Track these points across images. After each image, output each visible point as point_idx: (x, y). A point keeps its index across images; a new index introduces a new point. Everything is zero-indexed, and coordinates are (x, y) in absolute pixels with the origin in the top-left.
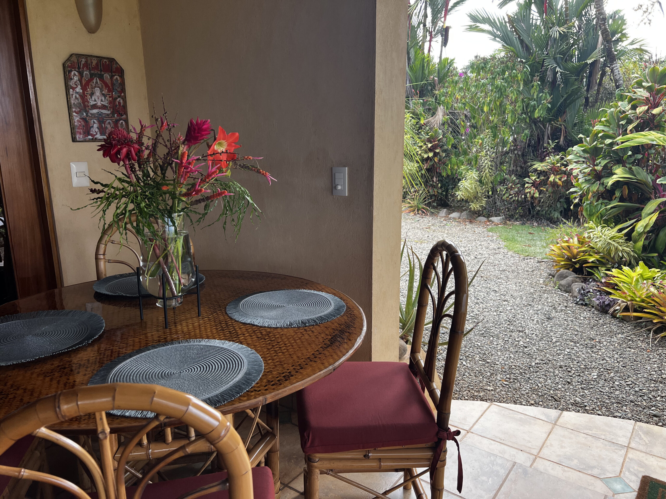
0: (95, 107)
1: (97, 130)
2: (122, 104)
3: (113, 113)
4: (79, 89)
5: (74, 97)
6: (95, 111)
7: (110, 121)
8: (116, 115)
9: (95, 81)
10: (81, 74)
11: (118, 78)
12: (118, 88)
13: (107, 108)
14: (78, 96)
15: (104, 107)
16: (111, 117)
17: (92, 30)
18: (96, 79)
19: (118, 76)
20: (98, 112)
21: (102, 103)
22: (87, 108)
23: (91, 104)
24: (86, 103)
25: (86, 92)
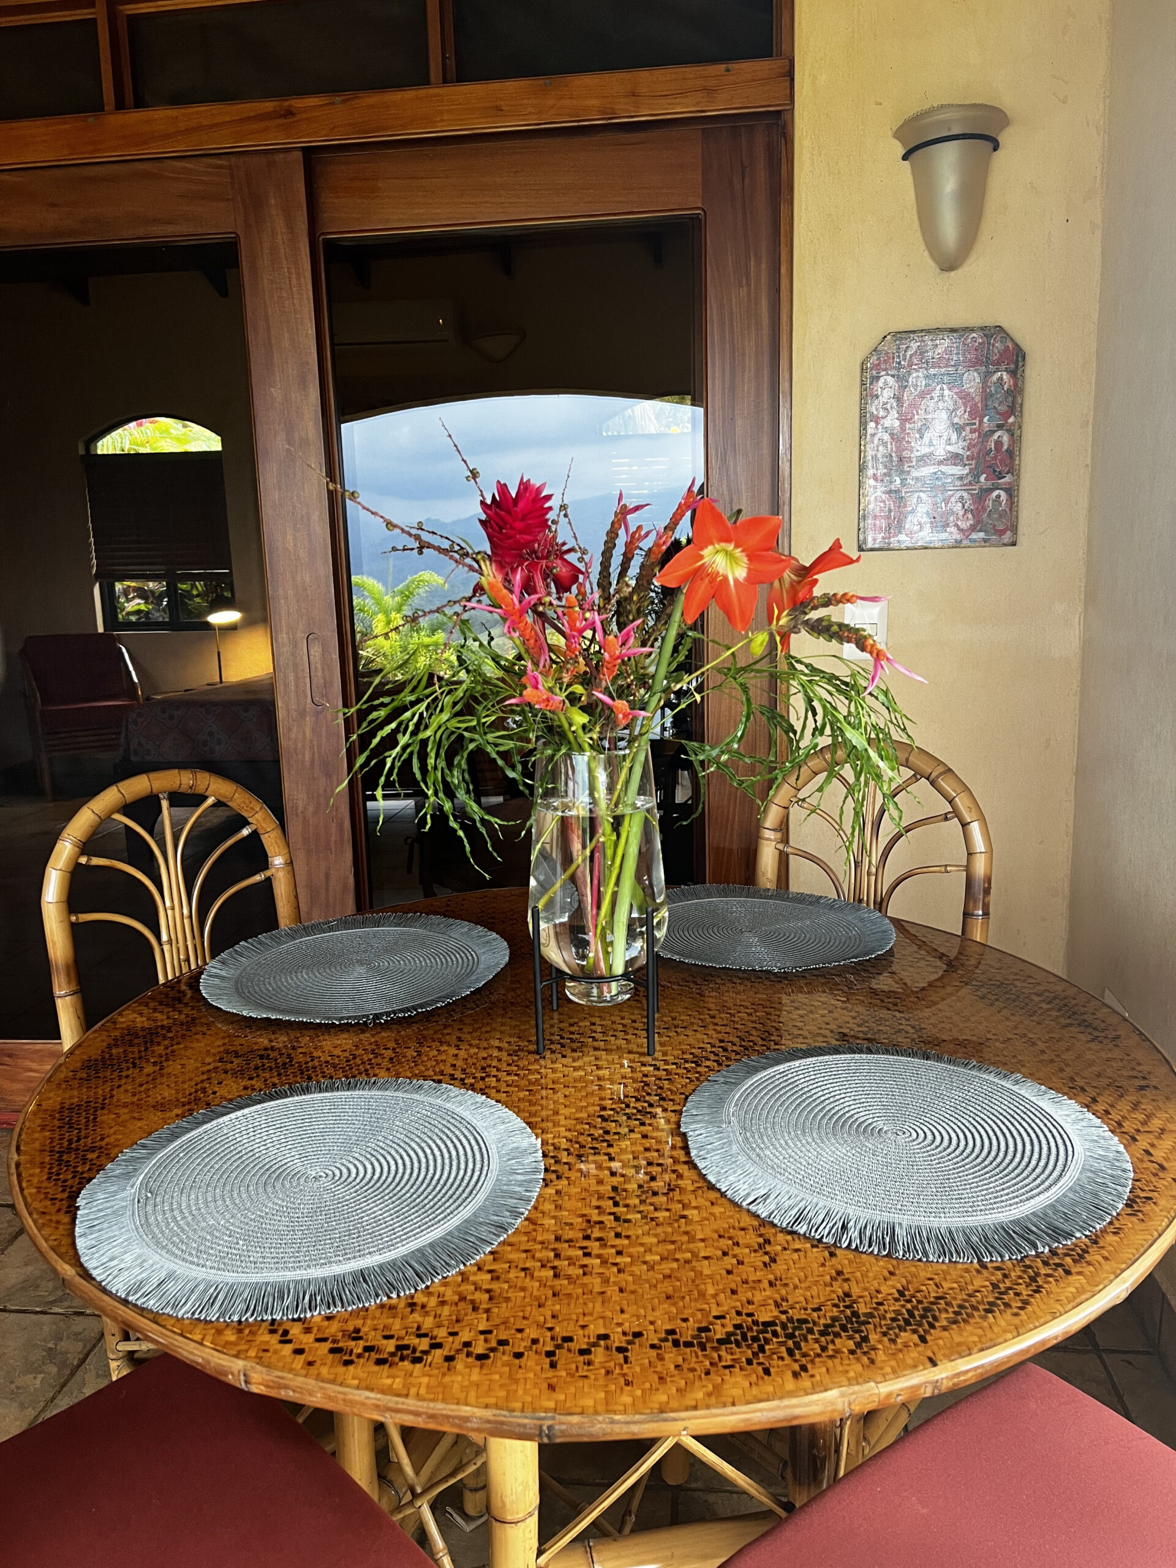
1: (925, 519)
2: (1005, 447)
3: (975, 474)
4: (892, 421)
6: (926, 471)
7: (965, 495)
8: (983, 478)
9: (936, 394)
10: (901, 380)
11: (1005, 376)
12: (1000, 404)
13: (962, 460)
14: (886, 437)
15: (953, 459)
16: (970, 484)
17: (949, 264)
18: (942, 389)
19: (1006, 370)
20: (935, 473)
21: (950, 448)
22: (906, 465)
23: (918, 454)
24: (905, 454)
25: (908, 426)
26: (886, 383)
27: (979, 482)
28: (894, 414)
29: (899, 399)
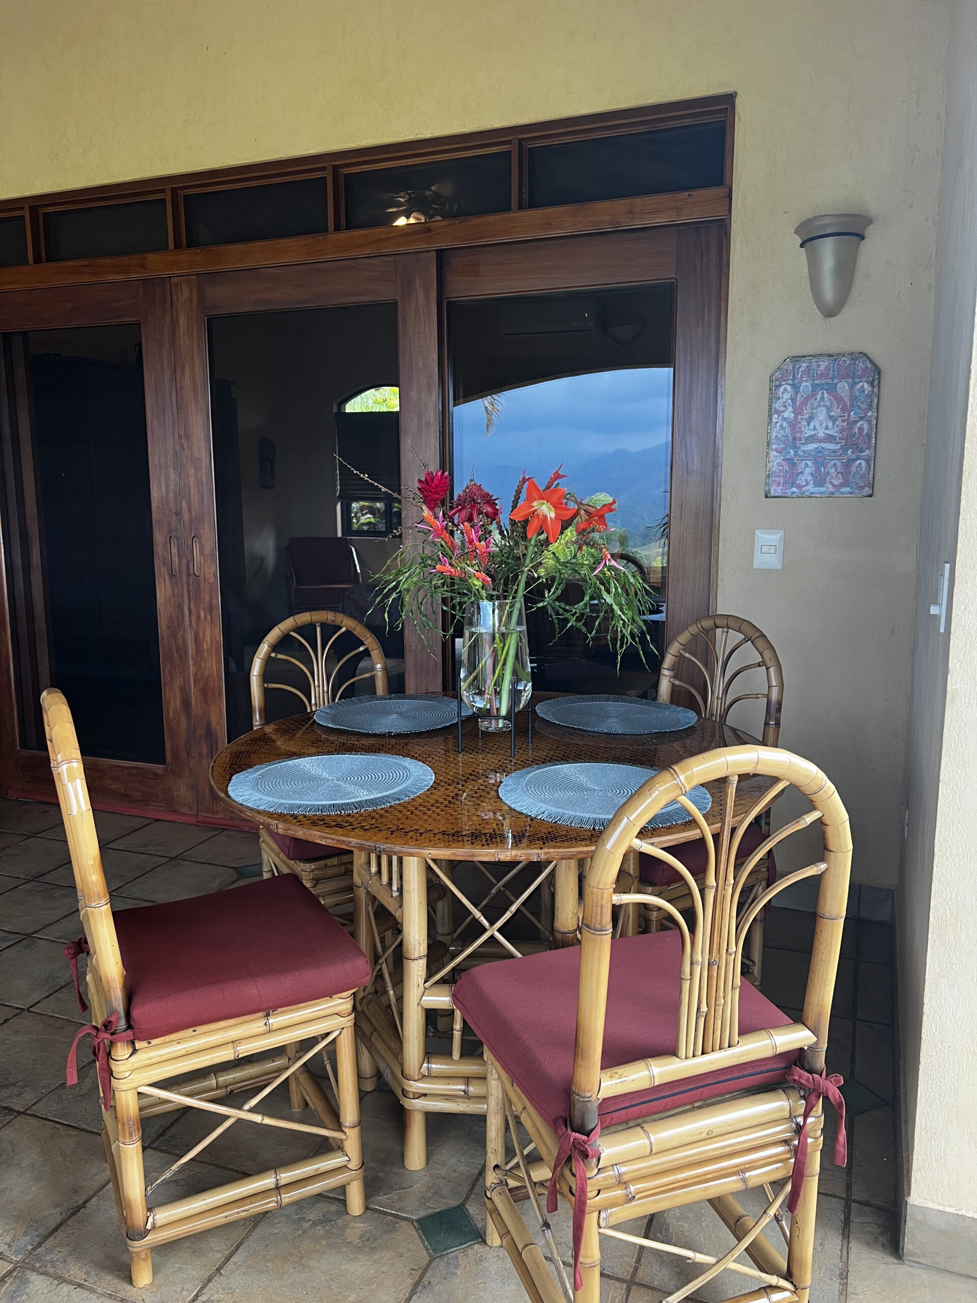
0: (811, 439)
1: (809, 478)
3: (845, 449)
4: (789, 414)
5: (778, 427)
6: (811, 447)
7: (837, 462)
8: (850, 452)
9: (819, 397)
10: (796, 388)
11: (866, 385)
12: (862, 403)
13: (836, 439)
14: (785, 424)
15: (830, 439)
17: (829, 313)
18: (823, 393)
19: (866, 381)
20: (817, 448)
21: (827, 432)
22: (798, 442)
23: (806, 435)
24: (798, 435)
25: (799, 417)
26: (785, 390)
27: (847, 454)
28: (790, 409)
29: (793, 400)
